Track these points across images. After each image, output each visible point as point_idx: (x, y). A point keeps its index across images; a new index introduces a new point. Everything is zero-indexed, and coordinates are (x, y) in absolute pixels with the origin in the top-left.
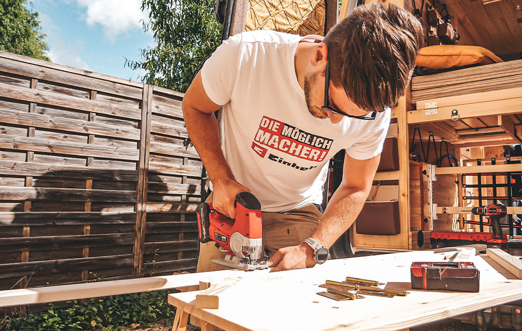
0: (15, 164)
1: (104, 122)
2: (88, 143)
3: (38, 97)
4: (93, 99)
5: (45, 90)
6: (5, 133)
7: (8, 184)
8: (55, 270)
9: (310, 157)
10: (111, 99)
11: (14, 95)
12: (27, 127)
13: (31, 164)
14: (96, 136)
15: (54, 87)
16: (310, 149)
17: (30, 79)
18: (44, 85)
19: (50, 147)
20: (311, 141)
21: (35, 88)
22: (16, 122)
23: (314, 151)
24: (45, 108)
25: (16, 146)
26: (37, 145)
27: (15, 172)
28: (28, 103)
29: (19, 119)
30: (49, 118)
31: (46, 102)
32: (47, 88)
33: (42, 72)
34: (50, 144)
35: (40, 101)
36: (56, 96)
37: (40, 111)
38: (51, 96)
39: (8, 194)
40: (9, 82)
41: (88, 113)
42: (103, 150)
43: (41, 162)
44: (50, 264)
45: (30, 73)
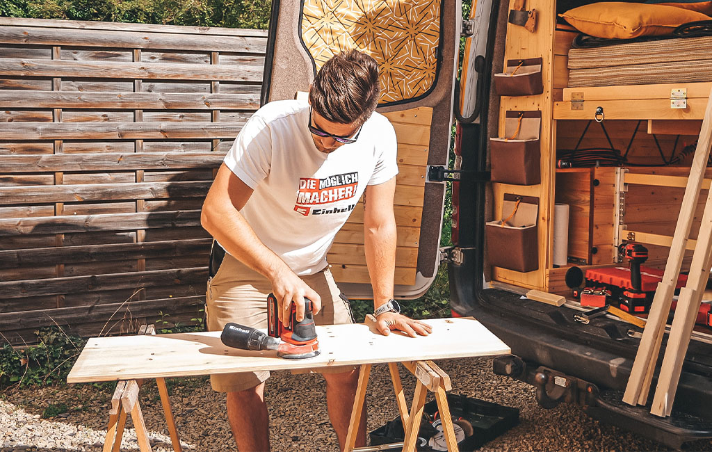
0: (122, 156)
1: (232, 91)
2: (212, 121)
3: (143, 71)
4: (214, 63)
5: (151, 60)
6: (108, 120)
7: (116, 180)
8: (178, 281)
9: (346, 196)
10: (240, 60)
11: (113, 73)
12: (133, 110)
13: (140, 155)
14: (222, 111)
15: (163, 55)
16: (344, 189)
17: (131, 50)
18: (150, 55)
19: (162, 131)
20: (341, 181)
21: (139, 60)
22: (118, 106)
23: (347, 188)
24: (153, 84)
25: (121, 135)
26: (146, 131)
27: (123, 166)
28: (132, 80)
29: (122, 102)
30: (159, 95)
31: (153, 76)
32: (153, 58)
33: (146, 38)
34: (162, 128)
35: (146, 76)
36: (165, 67)
37: (147, 88)
38: (159, 67)
39: (116, 193)
40: (107, 57)
41: (209, 82)
42: (231, 128)
43: (153, 151)
44: (171, 274)
45: (131, 43)
